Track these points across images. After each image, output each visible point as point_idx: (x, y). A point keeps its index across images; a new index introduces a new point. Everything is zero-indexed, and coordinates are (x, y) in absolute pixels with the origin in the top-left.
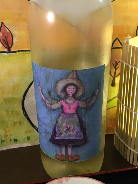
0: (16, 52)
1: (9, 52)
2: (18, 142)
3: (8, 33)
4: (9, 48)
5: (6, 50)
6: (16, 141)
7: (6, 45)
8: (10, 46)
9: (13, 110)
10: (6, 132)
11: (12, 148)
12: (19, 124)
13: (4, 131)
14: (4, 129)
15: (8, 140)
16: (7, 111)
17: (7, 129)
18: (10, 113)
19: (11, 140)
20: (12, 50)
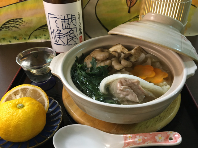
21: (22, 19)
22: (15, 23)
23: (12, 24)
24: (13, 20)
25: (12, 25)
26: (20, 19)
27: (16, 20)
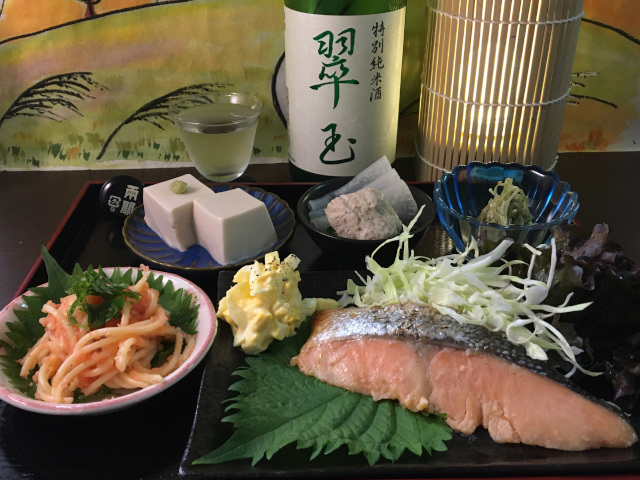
9: (257, 93)
21: (89, 76)
22: (64, 89)
23: (55, 93)
24: (60, 77)
25: (54, 96)
26: (83, 75)
27: (69, 78)
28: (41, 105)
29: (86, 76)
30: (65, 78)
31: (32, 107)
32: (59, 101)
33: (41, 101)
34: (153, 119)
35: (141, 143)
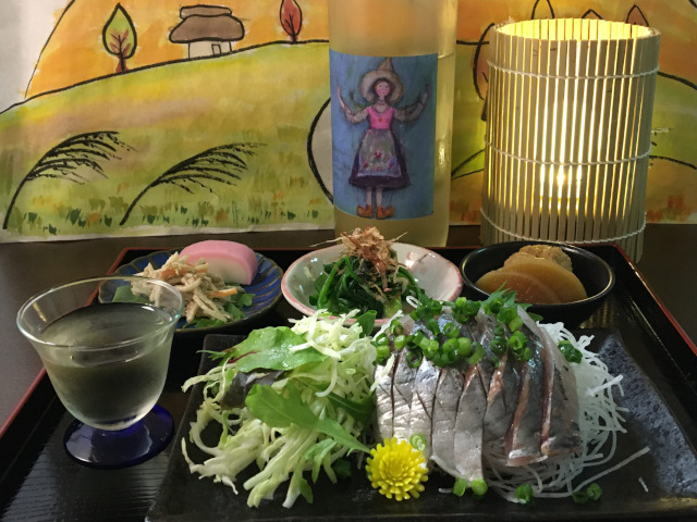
0: (305, 42)
1: (294, 42)
2: (295, 219)
3: (294, 10)
4: (294, 36)
5: (289, 38)
6: (291, 216)
7: (289, 30)
8: (296, 31)
9: (292, 153)
10: (275, 197)
11: (283, 229)
12: (299, 183)
13: (272, 195)
14: (273, 191)
15: (278, 214)
16: (281, 155)
17: (277, 192)
18: (285, 159)
19: (282, 213)
20: (300, 39)
21: (116, 136)
22: (90, 148)
23: (81, 153)
24: (86, 135)
25: (78, 156)
26: (109, 134)
27: (95, 137)
28: (65, 166)
29: (112, 135)
30: (91, 137)
31: (55, 168)
32: (84, 161)
33: (65, 160)
34: (181, 182)
35: (168, 207)
